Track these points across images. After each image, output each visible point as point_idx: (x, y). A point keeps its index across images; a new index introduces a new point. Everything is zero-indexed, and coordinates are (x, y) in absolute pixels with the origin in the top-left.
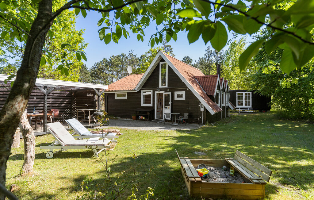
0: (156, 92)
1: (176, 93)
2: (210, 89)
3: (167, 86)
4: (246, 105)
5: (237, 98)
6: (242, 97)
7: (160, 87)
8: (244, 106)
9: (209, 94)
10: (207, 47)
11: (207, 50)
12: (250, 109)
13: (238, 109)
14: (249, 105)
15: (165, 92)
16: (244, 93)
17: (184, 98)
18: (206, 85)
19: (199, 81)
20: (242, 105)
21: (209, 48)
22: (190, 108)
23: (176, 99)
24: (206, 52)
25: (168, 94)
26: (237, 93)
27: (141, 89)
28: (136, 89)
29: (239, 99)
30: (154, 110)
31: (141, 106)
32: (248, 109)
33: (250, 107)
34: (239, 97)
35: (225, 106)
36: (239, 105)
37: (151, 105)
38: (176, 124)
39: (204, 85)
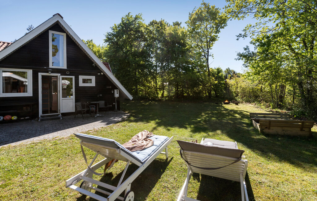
1: (81, 78)
3: (65, 68)
7: (52, 67)
15: (62, 75)
17: (93, 84)
22: (101, 95)
38: (98, 115)
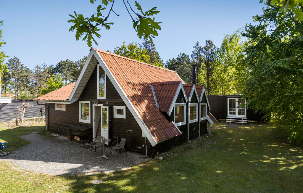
0: (94, 105)
1: (116, 108)
2: (165, 103)
3: (104, 98)
4: (239, 114)
5: (228, 105)
6: (234, 104)
7: (98, 98)
8: (237, 116)
9: (162, 110)
10: (196, 43)
11: (195, 46)
12: (243, 119)
13: (230, 118)
14: (243, 114)
15: (103, 106)
16: (237, 99)
17: (124, 116)
18: (163, 95)
19: (155, 89)
20: (234, 113)
21: (198, 44)
22: (131, 131)
23: (116, 116)
24: (195, 49)
25: (105, 108)
26: (228, 99)
27: (79, 100)
28: (70, 99)
29: (230, 107)
30: (92, 129)
31: (79, 121)
32: (241, 119)
33: (245, 116)
34: (230, 104)
35: (198, 122)
36: (230, 113)
37: (89, 122)
39: (160, 95)
